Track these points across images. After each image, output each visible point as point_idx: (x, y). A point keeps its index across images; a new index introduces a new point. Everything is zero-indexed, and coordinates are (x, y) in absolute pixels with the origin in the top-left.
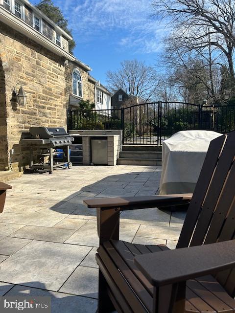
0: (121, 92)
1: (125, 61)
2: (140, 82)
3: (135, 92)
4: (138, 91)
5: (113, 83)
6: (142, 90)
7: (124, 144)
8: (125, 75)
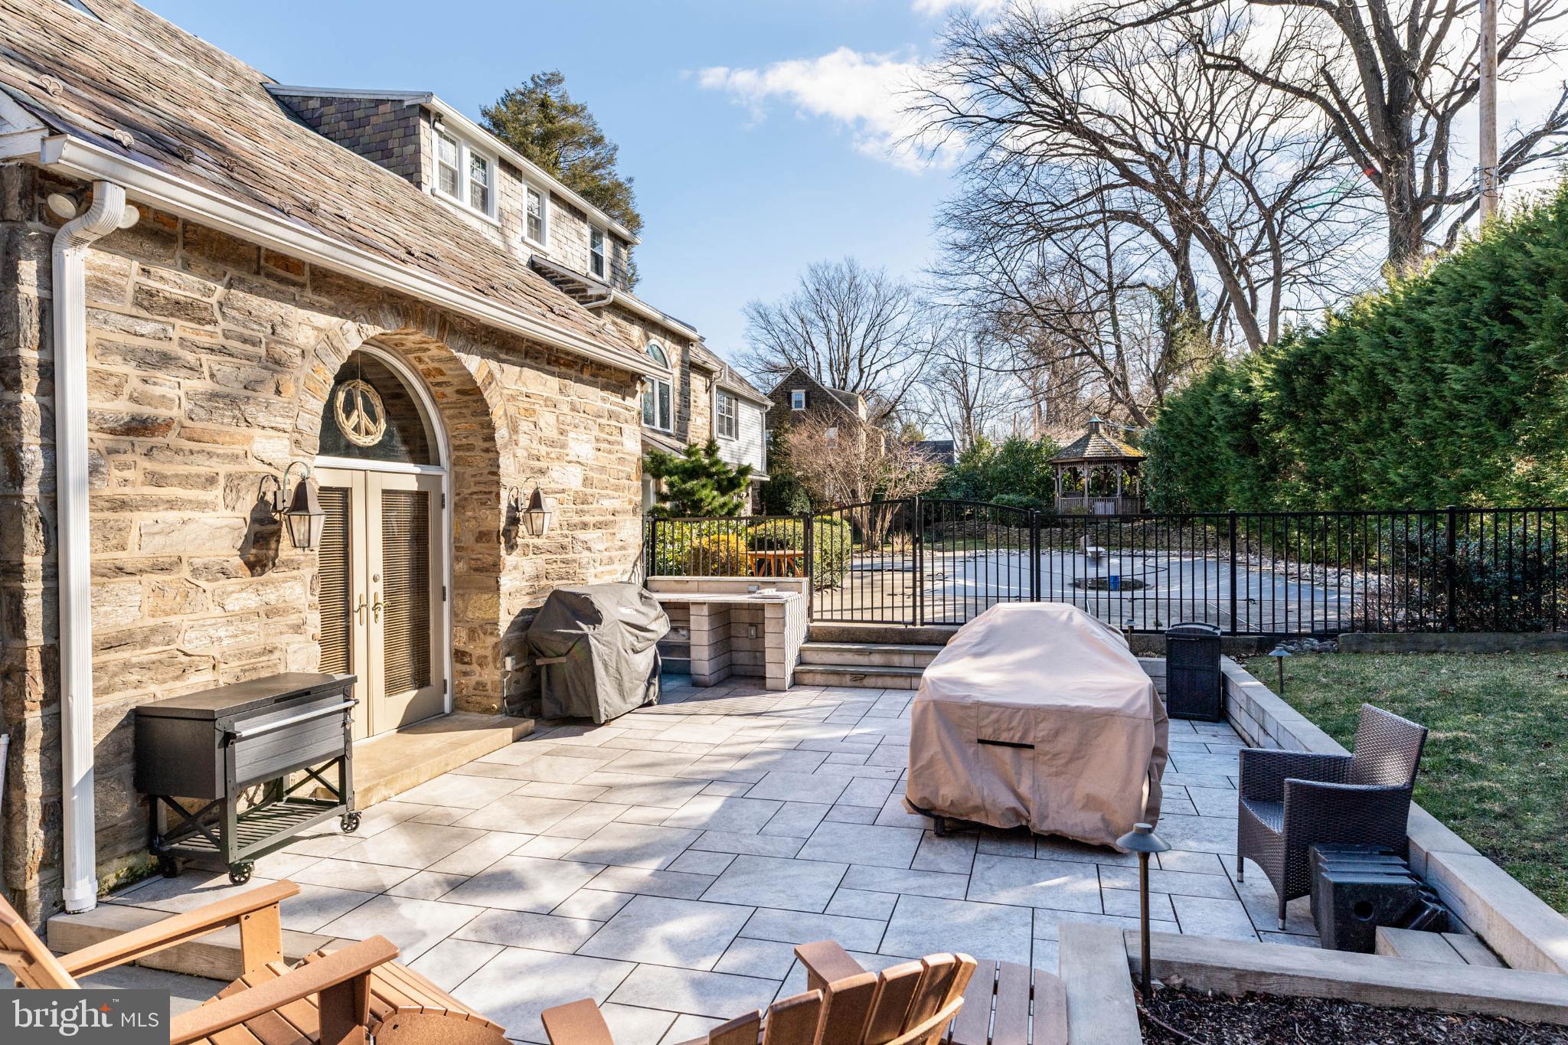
0: (799, 378)
1: (813, 271)
2: (868, 342)
3: (850, 373)
4: (861, 371)
5: (772, 342)
6: (874, 369)
7: (812, 621)
8: (813, 316)
